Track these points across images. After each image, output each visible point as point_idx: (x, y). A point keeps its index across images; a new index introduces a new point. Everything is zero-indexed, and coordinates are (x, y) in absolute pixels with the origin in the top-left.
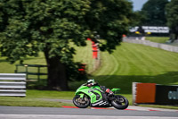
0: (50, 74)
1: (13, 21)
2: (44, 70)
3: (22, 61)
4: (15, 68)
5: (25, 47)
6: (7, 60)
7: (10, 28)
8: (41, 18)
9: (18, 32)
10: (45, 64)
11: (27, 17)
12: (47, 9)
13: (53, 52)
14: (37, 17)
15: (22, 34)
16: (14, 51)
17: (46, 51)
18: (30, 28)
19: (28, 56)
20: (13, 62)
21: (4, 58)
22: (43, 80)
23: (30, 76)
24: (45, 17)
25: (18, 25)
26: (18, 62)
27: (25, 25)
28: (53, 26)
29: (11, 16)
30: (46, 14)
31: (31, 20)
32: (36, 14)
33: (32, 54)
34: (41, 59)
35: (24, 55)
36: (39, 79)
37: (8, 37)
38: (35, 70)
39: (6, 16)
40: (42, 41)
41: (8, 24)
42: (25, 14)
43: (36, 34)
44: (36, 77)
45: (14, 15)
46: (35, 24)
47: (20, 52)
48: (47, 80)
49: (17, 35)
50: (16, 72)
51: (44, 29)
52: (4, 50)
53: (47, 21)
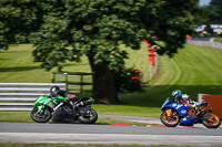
0: (95, 83)
1: (49, 18)
2: (89, 79)
3: (60, 68)
4: (52, 76)
5: (63, 50)
6: (42, 67)
7: (45, 26)
8: (84, 15)
9: (55, 32)
10: (90, 71)
11: (66, 13)
12: (92, 4)
13: (100, 57)
14: (80, 13)
15: (60, 34)
16: (51, 54)
17: (91, 55)
18: (70, 26)
19: (67, 62)
20: (49, 69)
21: (39, 64)
22: (87, 91)
23: (70, 87)
24: (90, 14)
25: (55, 24)
26: (55, 69)
27: (64, 23)
28: (99, 24)
29: (46, 12)
30: (91, 10)
31: (71, 17)
32: (77, 10)
33: (73, 59)
34: (84, 66)
35: (62, 59)
36: (81, 90)
37: (43, 37)
38: (77, 79)
39: (41, 13)
40: (86, 43)
41: (43, 22)
42: (65, 10)
43: (78, 34)
44: (79, 87)
45: (51, 11)
46: (77, 22)
47: (57, 56)
48: (93, 91)
49: (54, 36)
50: (53, 81)
51: (88, 28)
52: (39, 54)
53: (92, 18)
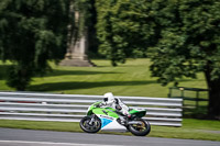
0: (211, 99)
1: (168, 34)
2: (205, 95)
3: (176, 84)
4: (167, 91)
5: (180, 65)
6: (158, 81)
7: (163, 41)
8: (202, 31)
9: (173, 47)
10: (205, 87)
11: (184, 28)
12: (210, 20)
13: (217, 73)
14: (197, 29)
15: (178, 49)
16: (168, 70)
17: (207, 70)
18: (188, 42)
19: (184, 77)
20: (165, 84)
21: (155, 79)
22: (203, 107)
23: (186, 102)
24: (207, 30)
25: (173, 39)
26: (171, 84)
27: (182, 39)
28: (216, 41)
29: (164, 27)
30: (209, 26)
31: (188, 33)
32: (195, 26)
33: (189, 75)
34: (200, 81)
35: (179, 75)
36: (197, 106)
37: (160, 52)
38: (193, 94)
39: (159, 28)
40: (202, 58)
41: (161, 37)
42: (183, 25)
43: (194, 50)
44: (194, 103)
45: (169, 26)
46: (194, 38)
47: (174, 72)
48: (208, 107)
49: (172, 51)
50: (169, 96)
51: (205, 44)
52: (156, 69)
53: (209, 35)
